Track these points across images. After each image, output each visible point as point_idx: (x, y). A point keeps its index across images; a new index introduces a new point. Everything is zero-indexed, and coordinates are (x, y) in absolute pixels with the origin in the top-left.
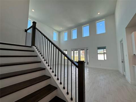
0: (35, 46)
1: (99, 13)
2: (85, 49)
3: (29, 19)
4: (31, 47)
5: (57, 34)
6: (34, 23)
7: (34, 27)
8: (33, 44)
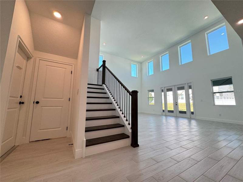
0: (105, 85)
1: (206, 18)
2: (186, 87)
3: (100, 54)
4: (101, 85)
5: (137, 66)
6: (104, 62)
7: (104, 66)
8: (104, 82)
